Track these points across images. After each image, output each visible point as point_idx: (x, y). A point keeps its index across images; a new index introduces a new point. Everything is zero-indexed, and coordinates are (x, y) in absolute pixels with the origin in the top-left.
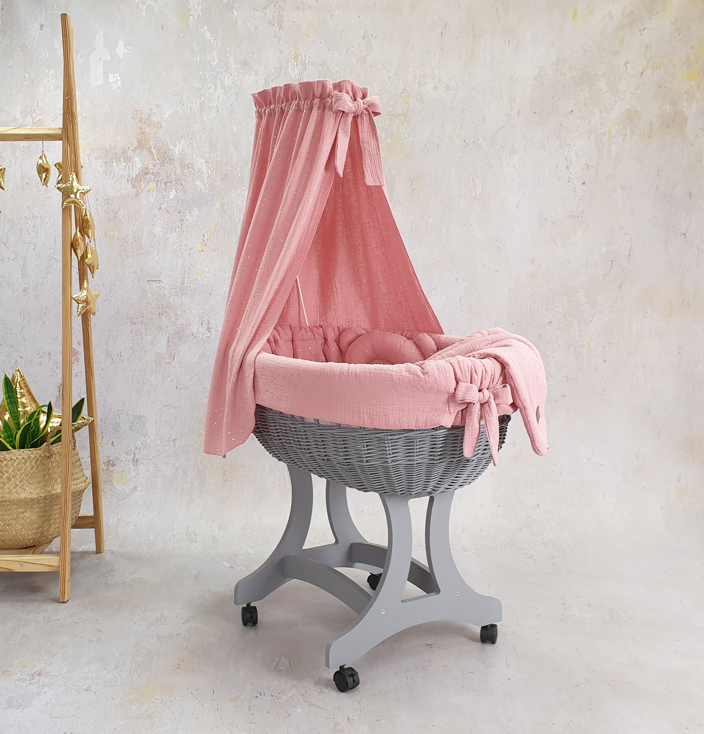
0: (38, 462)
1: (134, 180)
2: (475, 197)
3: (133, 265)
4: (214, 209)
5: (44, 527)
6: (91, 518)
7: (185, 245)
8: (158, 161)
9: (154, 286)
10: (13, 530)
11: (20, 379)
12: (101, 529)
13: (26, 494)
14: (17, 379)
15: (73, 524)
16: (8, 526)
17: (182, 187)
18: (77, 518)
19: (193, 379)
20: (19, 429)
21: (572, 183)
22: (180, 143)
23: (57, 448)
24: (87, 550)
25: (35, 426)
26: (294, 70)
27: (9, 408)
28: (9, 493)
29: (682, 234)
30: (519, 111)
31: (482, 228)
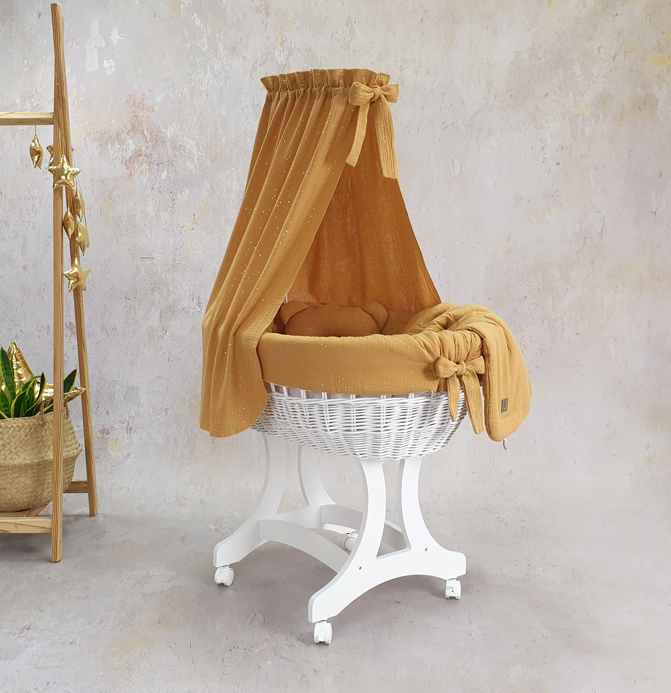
0: (32, 430)
1: (127, 161)
2: (454, 177)
3: (127, 243)
4: (204, 189)
5: (38, 492)
6: (85, 483)
7: (177, 224)
8: (150, 143)
9: (146, 263)
10: (9, 494)
11: (15, 351)
12: (95, 493)
13: (20, 460)
14: (13, 352)
15: (66, 489)
16: (4, 490)
17: (173, 168)
18: (70, 483)
19: (184, 352)
20: (14, 399)
21: (547, 163)
22: (171, 126)
23: (50, 416)
24: (82, 513)
25: (30, 396)
26: (280, 55)
27: (5, 379)
28: (4, 459)
29: (652, 212)
30: (497, 94)
31: (460, 207)
